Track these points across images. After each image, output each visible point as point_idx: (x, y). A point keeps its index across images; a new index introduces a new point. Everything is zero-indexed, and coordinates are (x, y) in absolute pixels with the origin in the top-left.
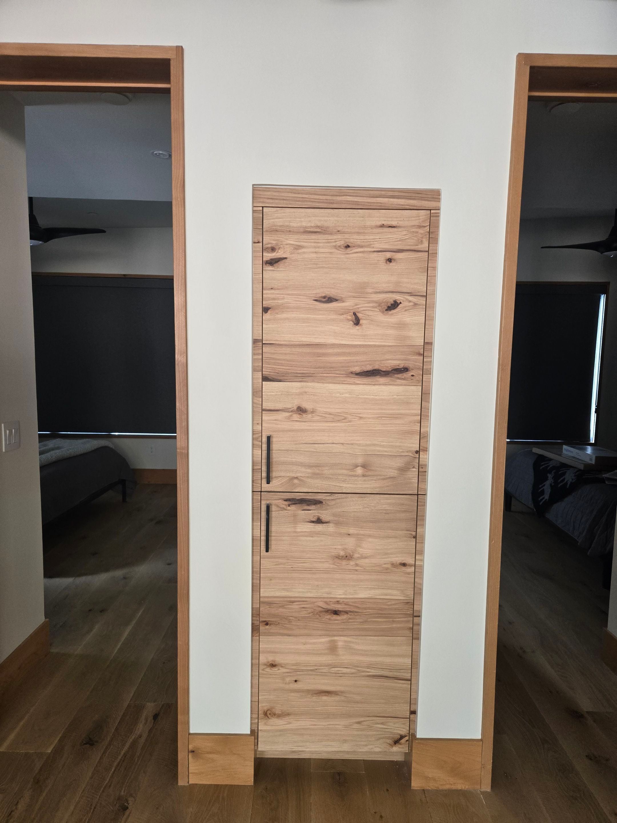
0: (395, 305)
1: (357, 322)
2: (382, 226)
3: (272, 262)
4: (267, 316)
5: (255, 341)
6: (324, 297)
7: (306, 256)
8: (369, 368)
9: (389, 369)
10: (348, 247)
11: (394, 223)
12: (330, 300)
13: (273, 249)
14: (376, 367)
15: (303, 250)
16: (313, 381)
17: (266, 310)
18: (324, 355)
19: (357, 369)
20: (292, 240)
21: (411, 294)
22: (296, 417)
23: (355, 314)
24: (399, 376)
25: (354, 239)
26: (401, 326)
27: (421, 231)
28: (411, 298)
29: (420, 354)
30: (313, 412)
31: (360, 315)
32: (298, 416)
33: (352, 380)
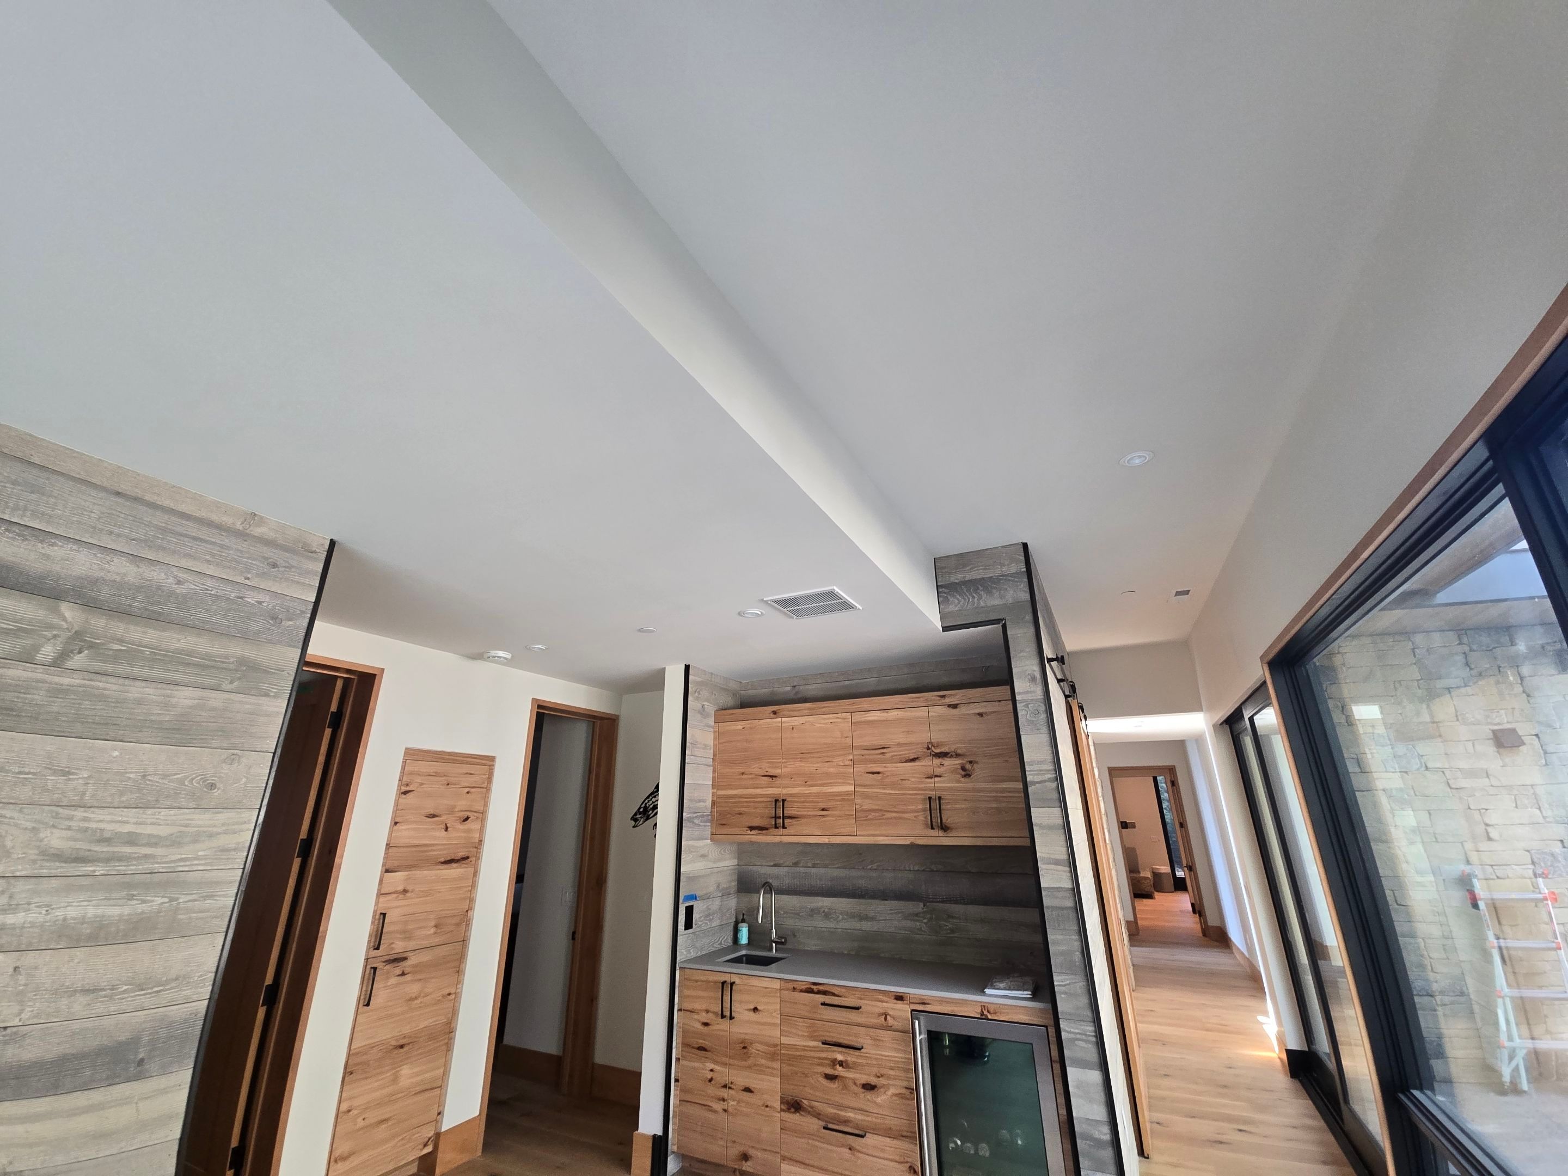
0: (467, 818)
1: (446, 829)
2: (467, 773)
3: (405, 793)
4: (396, 827)
5: (387, 845)
6: (431, 814)
7: (425, 789)
8: (449, 858)
9: (459, 858)
10: (448, 784)
11: (472, 772)
12: (434, 816)
13: (407, 785)
14: (453, 858)
15: (424, 786)
16: (415, 870)
17: (396, 823)
18: (426, 851)
19: (442, 860)
20: (419, 780)
21: (476, 812)
22: (402, 896)
23: (446, 824)
24: (464, 862)
25: (452, 780)
26: (469, 831)
27: (484, 777)
28: (475, 814)
29: (476, 848)
30: (412, 892)
31: (448, 825)
32: (403, 896)
33: (438, 867)
